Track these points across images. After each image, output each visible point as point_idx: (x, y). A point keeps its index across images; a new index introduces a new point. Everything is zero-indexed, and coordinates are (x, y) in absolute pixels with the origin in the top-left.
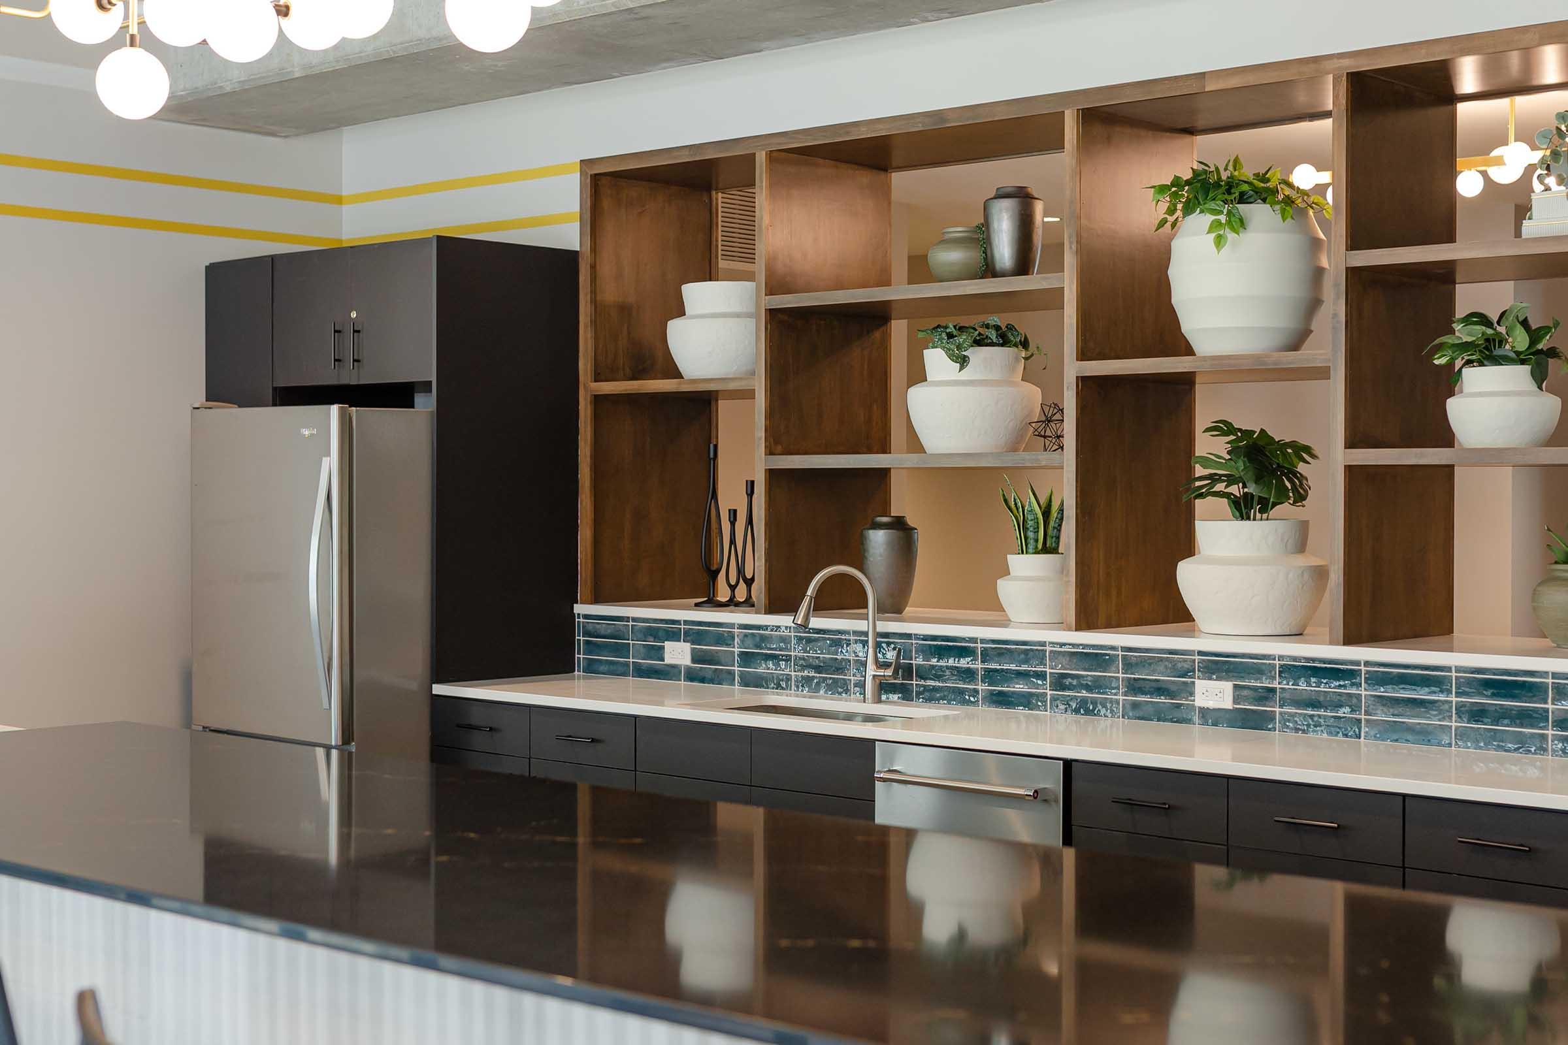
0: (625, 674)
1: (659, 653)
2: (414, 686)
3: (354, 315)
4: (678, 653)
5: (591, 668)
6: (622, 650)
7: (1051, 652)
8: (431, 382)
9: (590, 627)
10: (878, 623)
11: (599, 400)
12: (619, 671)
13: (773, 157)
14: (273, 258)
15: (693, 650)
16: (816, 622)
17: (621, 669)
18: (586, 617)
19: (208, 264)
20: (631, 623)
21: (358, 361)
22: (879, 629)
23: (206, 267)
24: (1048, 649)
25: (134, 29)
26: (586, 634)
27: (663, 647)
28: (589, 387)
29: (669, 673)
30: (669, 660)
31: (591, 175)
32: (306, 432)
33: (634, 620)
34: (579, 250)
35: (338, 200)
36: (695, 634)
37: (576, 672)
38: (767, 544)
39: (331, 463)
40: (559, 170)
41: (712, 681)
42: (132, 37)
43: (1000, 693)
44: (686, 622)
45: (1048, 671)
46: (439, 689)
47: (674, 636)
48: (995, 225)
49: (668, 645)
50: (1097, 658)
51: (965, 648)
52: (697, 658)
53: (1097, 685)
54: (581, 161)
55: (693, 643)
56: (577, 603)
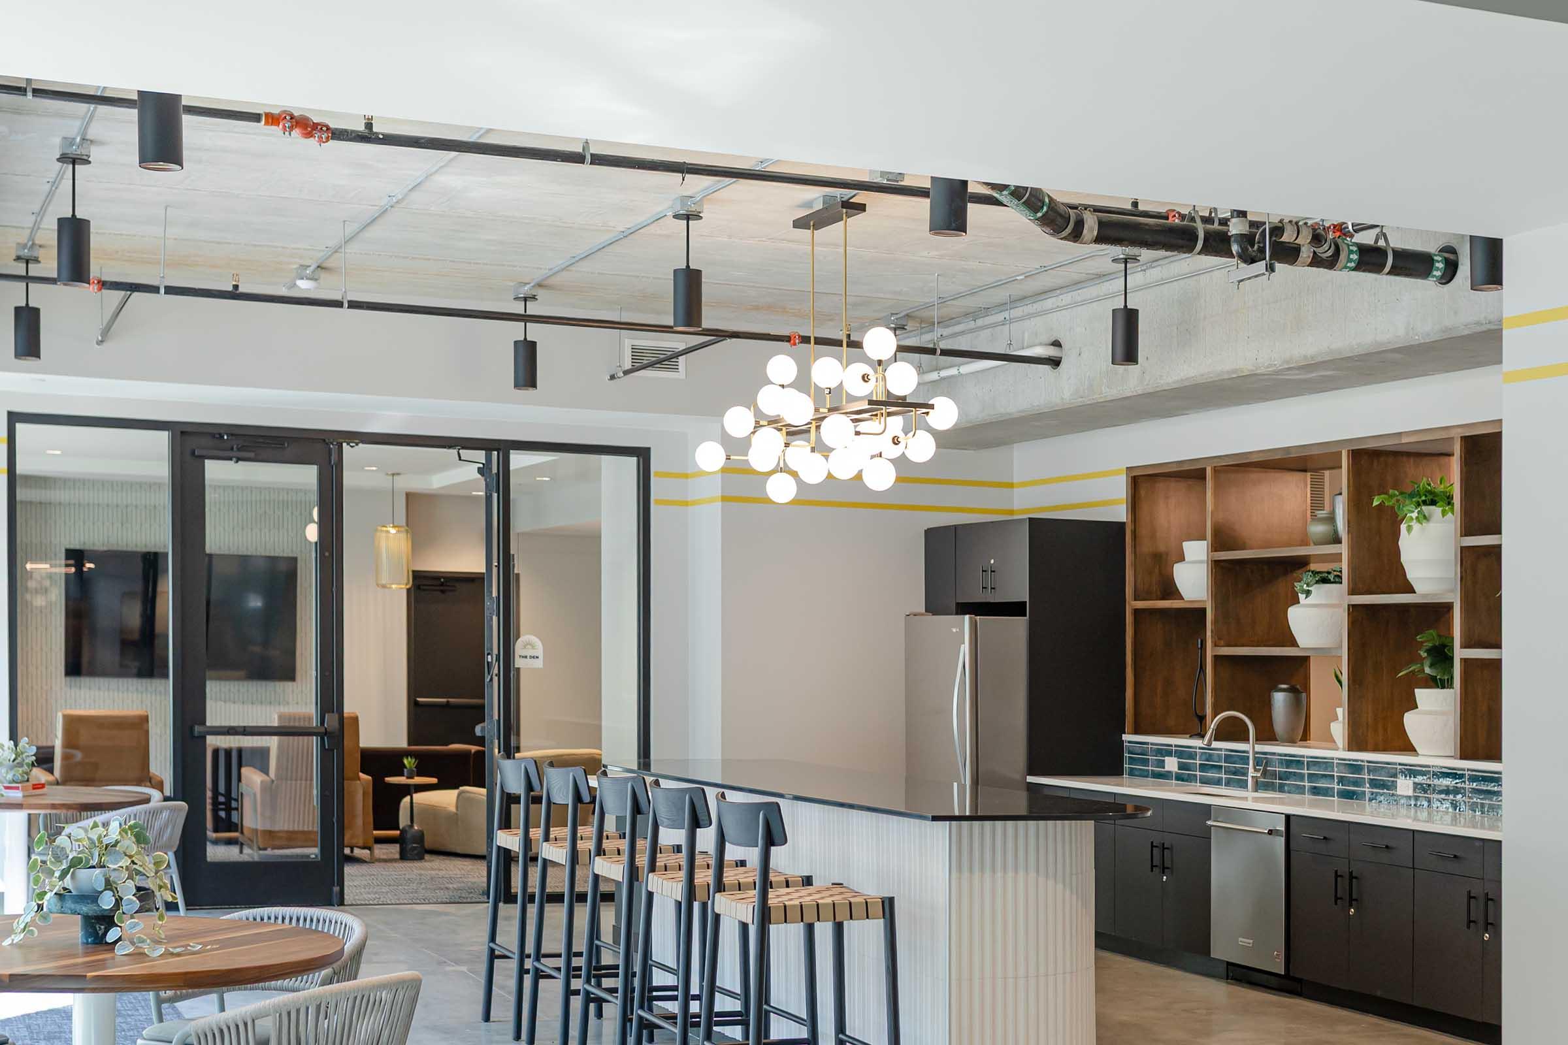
0: (1147, 777)
1: (1161, 764)
2: (1017, 777)
3: (992, 561)
4: (1171, 764)
5: (1132, 773)
6: (1145, 762)
7: (1337, 763)
8: (1026, 602)
9: (1131, 749)
10: (1256, 746)
11: (1136, 612)
12: (1144, 774)
13: (1216, 470)
14: (956, 527)
15: (1179, 762)
16: (1215, 744)
17: (1146, 774)
18: (1129, 742)
19: (926, 529)
20: (1150, 746)
21: (994, 588)
22: (1256, 750)
23: (925, 531)
24: (1335, 761)
25: (782, 465)
26: (1130, 752)
27: (1164, 760)
28: (1132, 604)
29: (1166, 776)
30: (1167, 768)
31: (1131, 477)
32: (954, 630)
33: (1152, 744)
34: (1125, 520)
35: (1011, 485)
36: (1181, 753)
37: (1125, 776)
38: (1213, 700)
39: (965, 648)
40: (1116, 473)
41: (1187, 781)
42: (781, 468)
43: (1315, 788)
44: (1176, 746)
45: (1336, 774)
46: (1030, 779)
47: (1169, 754)
48: (1337, 511)
49: (1167, 759)
50: (1355, 768)
51: (1299, 761)
52: (1182, 766)
53: (1356, 783)
54: (1127, 468)
55: (1178, 758)
56: (1125, 733)
